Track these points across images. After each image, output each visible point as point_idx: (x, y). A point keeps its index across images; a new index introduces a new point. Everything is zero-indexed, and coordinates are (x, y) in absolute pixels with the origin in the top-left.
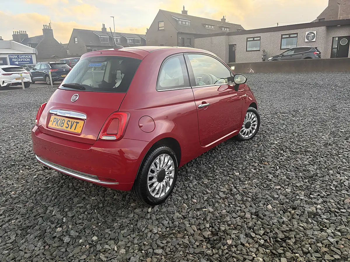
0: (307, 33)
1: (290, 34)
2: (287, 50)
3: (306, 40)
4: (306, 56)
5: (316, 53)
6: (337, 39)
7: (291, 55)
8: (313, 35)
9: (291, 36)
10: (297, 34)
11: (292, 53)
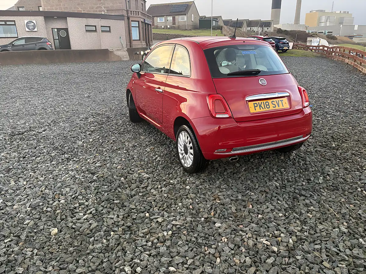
0: (26, 22)
1: (5, 21)
2: (16, 39)
3: (27, 30)
4: (40, 47)
5: (49, 44)
6: (56, 30)
7: (23, 45)
8: (33, 24)
9: (8, 23)
10: (14, 21)
11: (23, 42)
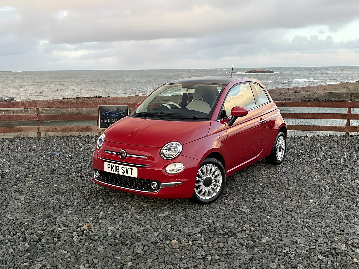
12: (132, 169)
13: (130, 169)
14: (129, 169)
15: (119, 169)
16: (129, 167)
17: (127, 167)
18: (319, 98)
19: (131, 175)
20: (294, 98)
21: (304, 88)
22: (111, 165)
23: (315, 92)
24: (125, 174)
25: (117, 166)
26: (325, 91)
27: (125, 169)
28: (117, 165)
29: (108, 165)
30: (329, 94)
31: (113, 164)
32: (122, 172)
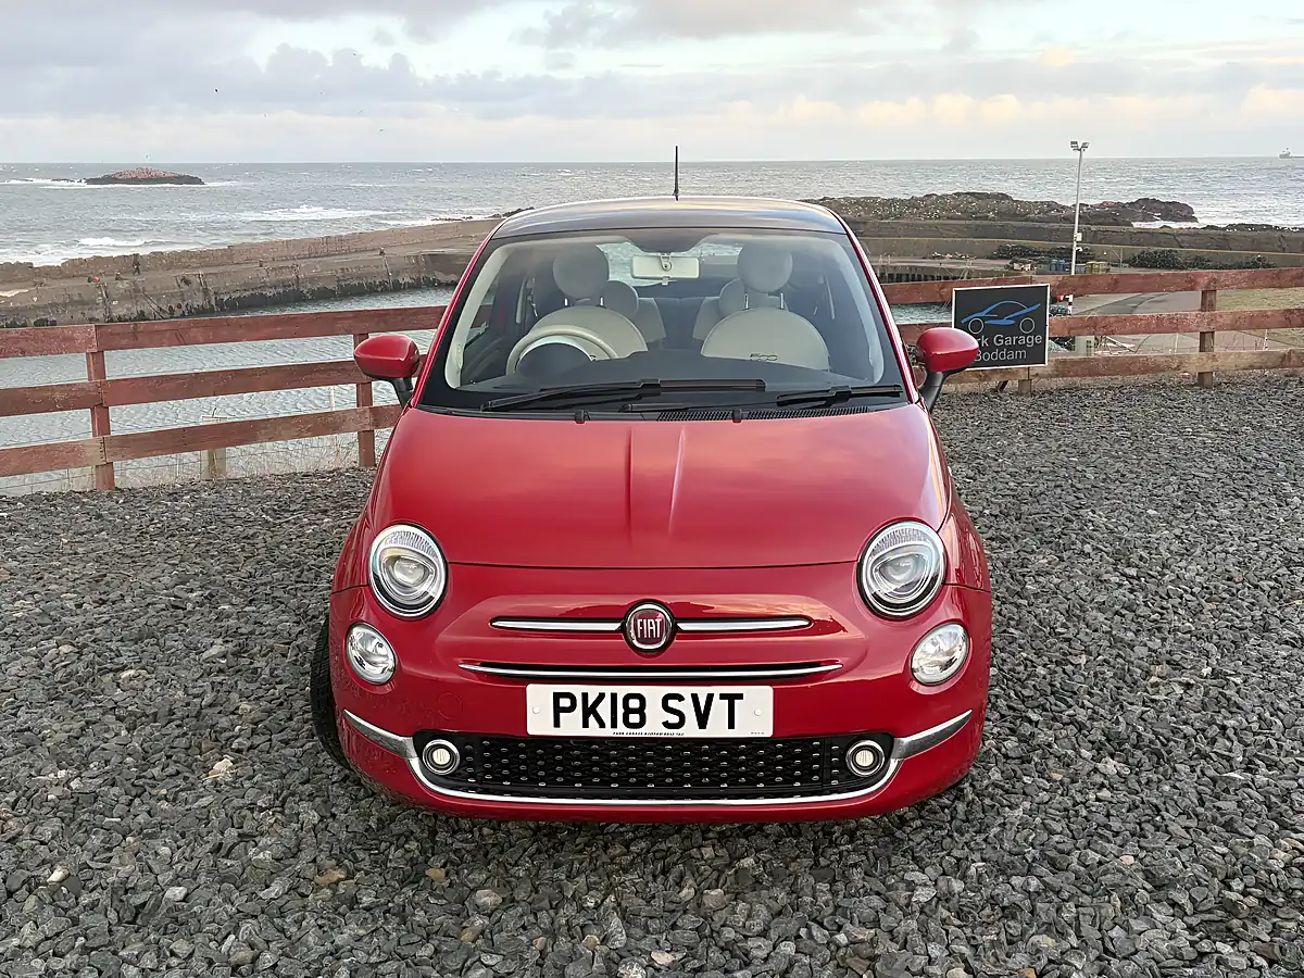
12: (740, 696)
13: (723, 697)
14: (716, 698)
15: (641, 711)
16: (717, 690)
17: (702, 692)
18: (397, 273)
19: (731, 725)
20: (312, 279)
21: (340, 239)
22: (585, 696)
23: (382, 253)
24: (690, 730)
25: (628, 697)
26: (413, 251)
27: (687, 707)
28: (622, 691)
29: (557, 696)
30: (428, 259)
31: (593, 691)
32: (667, 724)
